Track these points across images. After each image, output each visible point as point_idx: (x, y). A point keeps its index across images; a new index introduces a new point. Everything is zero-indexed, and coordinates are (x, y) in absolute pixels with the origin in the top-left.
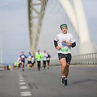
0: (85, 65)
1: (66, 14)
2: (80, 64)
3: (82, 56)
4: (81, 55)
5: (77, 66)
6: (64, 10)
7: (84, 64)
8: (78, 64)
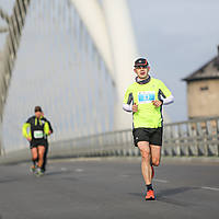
0: (130, 158)
1: (81, 23)
2: (117, 154)
3: (124, 134)
4: (121, 132)
5: (110, 159)
6: (76, 11)
7: (128, 155)
8: (112, 155)
